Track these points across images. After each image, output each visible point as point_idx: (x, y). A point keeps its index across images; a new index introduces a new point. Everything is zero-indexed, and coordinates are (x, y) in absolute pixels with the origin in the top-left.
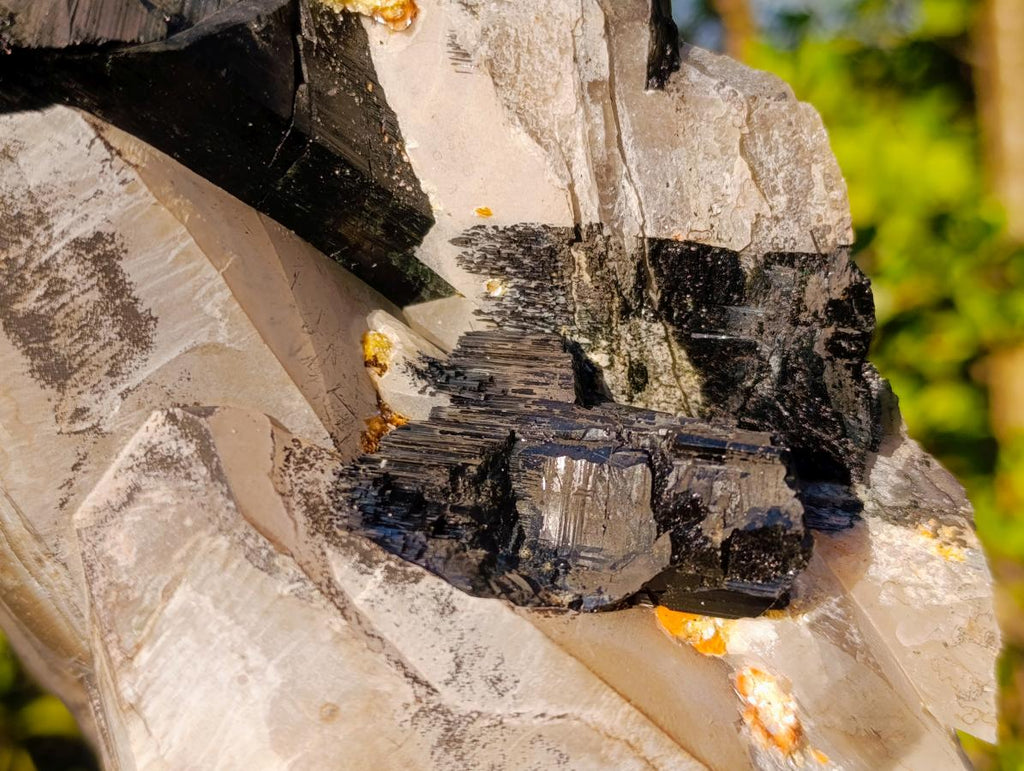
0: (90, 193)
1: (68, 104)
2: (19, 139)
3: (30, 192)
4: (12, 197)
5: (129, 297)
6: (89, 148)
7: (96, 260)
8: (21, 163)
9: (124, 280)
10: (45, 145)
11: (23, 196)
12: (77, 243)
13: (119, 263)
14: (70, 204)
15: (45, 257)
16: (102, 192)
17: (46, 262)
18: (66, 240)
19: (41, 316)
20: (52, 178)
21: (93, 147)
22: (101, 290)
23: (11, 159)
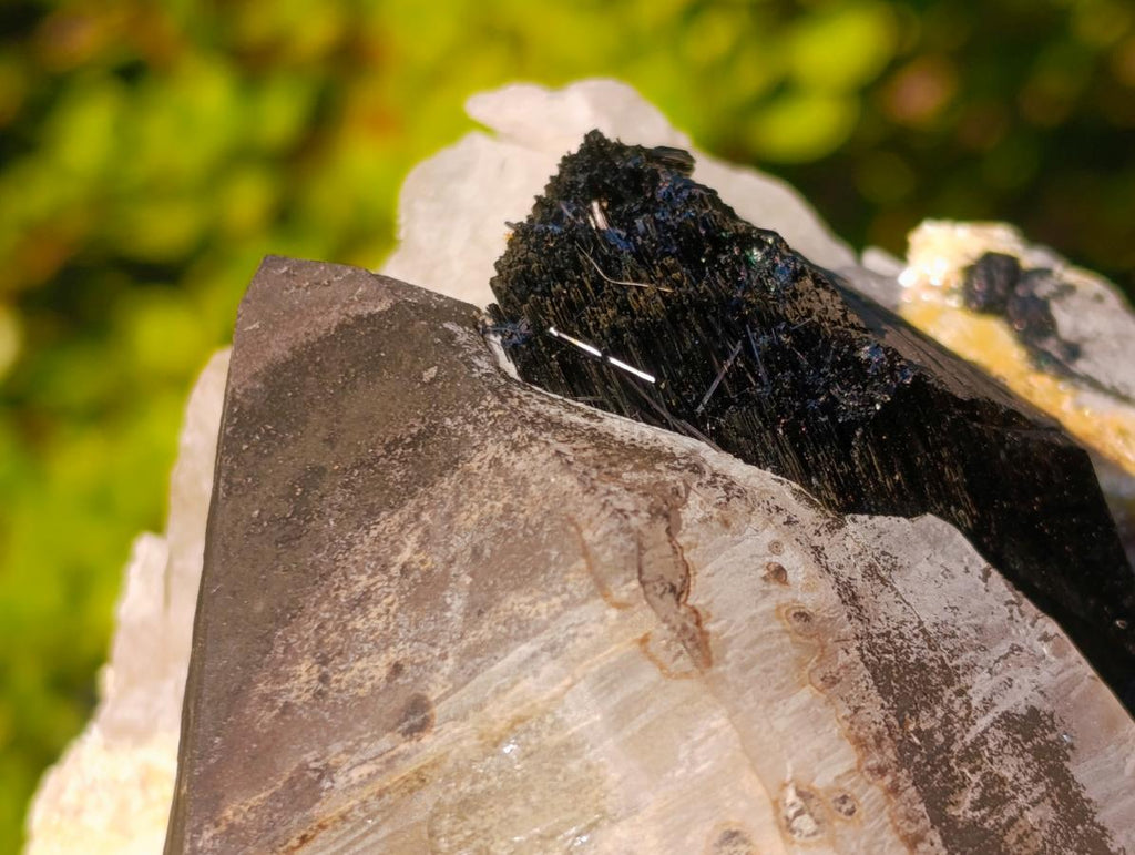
0: (1003, 648)
1: (940, 515)
2: (887, 551)
3: (924, 631)
4: (901, 636)
5: (1093, 823)
6: (985, 580)
7: (1038, 753)
8: (899, 586)
9: (1078, 794)
10: (924, 567)
11: (916, 636)
12: (1007, 720)
13: (1067, 764)
14: (983, 658)
15: (969, 738)
16: (1020, 649)
17: (974, 744)
18: (992, 715)
19: (987, 833)
20: (948, 615)
21: (989, 579)
22: (1054, 805)
23: (883, 580)
